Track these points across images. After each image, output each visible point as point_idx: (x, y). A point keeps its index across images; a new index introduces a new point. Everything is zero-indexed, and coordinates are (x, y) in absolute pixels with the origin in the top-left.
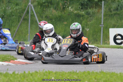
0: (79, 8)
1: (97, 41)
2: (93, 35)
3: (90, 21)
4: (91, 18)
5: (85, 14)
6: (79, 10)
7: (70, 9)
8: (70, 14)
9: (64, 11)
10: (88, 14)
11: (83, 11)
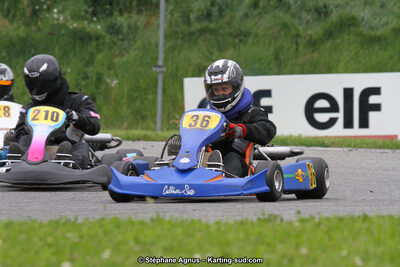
0: (83, 13)
1: (144, 118)
2: (131, 100)
3: (123, 55)
4: (126, 43)
5: (104, 33)
6: (83, 19)
7: (56, 16)
8: (55, 31)
9: (37, 22)
10: (114, 30)
11: (99, 21)
